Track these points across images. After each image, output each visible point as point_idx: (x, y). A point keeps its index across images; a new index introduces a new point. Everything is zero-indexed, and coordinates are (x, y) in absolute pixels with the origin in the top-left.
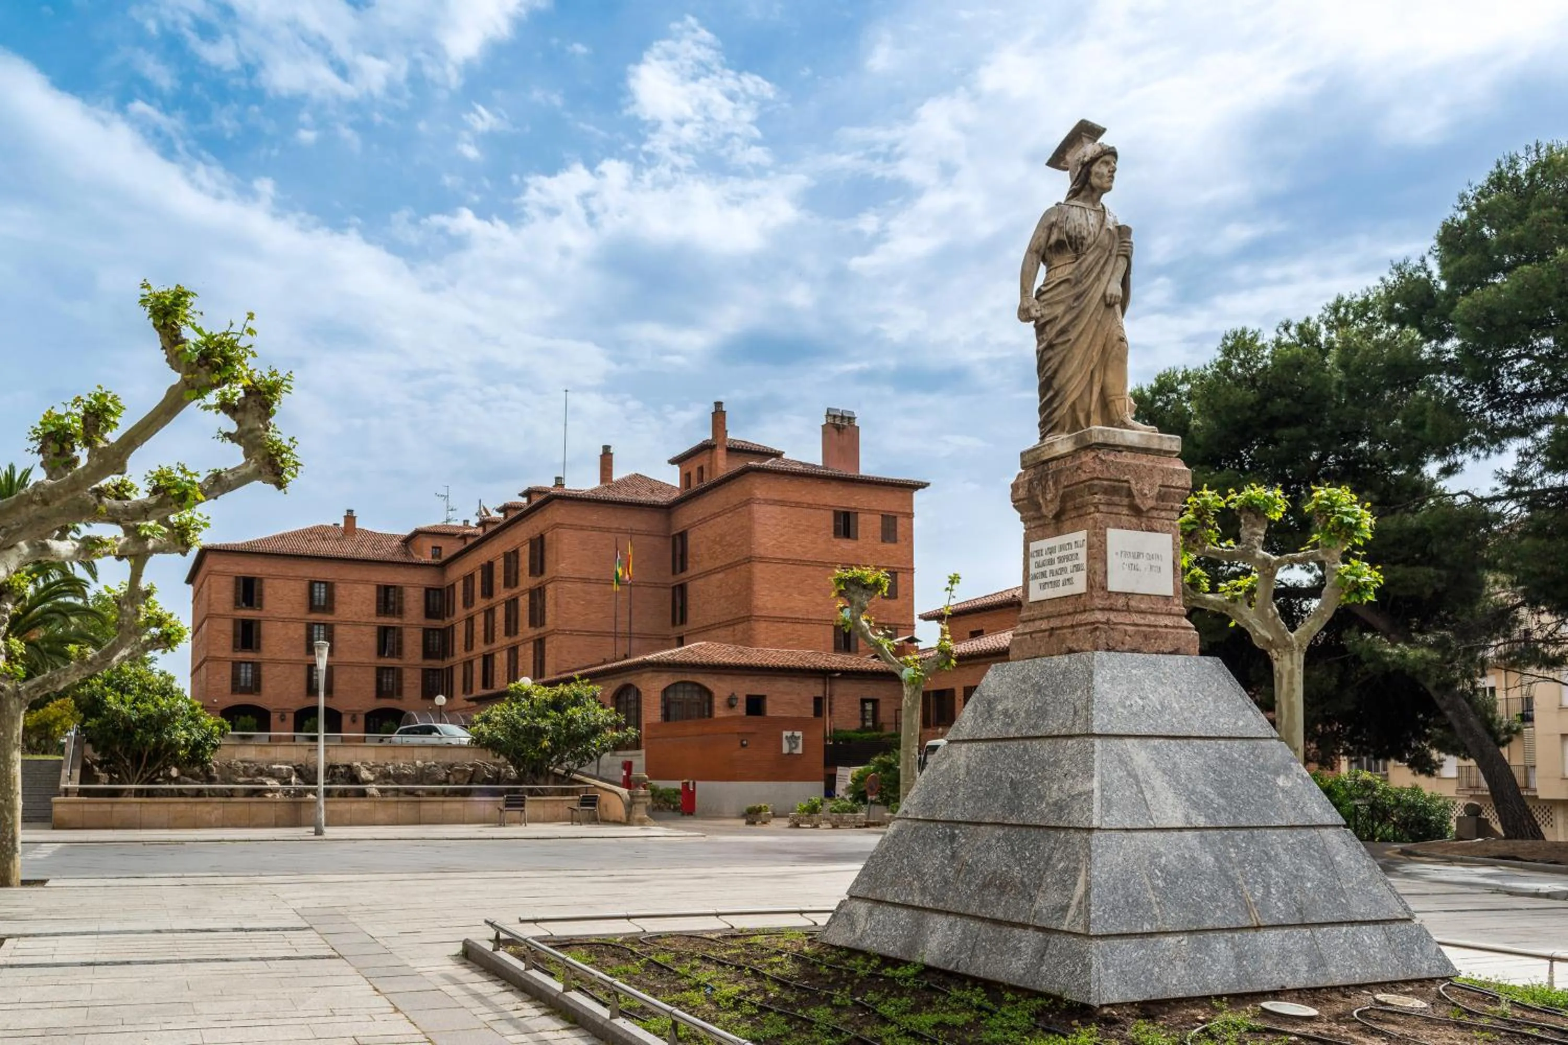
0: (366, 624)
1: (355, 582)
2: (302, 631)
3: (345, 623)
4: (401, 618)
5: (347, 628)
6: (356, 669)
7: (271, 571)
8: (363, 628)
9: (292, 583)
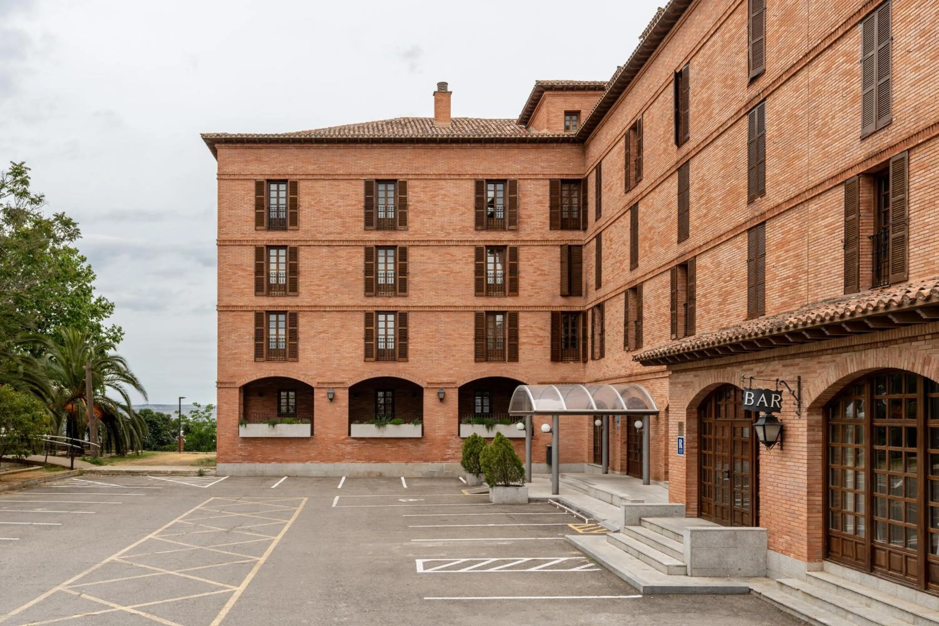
0: (459, 244)
1: (440, 177)
2: (359, 260)
3: (425, 244)
4: (516, 230)
5: (428, 252)
6: (443, 317)
7: (311, 168)
8: (453, 250)
9: (343, 185)
